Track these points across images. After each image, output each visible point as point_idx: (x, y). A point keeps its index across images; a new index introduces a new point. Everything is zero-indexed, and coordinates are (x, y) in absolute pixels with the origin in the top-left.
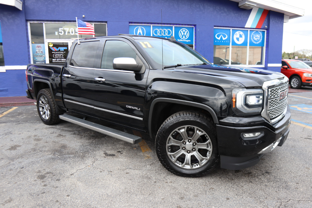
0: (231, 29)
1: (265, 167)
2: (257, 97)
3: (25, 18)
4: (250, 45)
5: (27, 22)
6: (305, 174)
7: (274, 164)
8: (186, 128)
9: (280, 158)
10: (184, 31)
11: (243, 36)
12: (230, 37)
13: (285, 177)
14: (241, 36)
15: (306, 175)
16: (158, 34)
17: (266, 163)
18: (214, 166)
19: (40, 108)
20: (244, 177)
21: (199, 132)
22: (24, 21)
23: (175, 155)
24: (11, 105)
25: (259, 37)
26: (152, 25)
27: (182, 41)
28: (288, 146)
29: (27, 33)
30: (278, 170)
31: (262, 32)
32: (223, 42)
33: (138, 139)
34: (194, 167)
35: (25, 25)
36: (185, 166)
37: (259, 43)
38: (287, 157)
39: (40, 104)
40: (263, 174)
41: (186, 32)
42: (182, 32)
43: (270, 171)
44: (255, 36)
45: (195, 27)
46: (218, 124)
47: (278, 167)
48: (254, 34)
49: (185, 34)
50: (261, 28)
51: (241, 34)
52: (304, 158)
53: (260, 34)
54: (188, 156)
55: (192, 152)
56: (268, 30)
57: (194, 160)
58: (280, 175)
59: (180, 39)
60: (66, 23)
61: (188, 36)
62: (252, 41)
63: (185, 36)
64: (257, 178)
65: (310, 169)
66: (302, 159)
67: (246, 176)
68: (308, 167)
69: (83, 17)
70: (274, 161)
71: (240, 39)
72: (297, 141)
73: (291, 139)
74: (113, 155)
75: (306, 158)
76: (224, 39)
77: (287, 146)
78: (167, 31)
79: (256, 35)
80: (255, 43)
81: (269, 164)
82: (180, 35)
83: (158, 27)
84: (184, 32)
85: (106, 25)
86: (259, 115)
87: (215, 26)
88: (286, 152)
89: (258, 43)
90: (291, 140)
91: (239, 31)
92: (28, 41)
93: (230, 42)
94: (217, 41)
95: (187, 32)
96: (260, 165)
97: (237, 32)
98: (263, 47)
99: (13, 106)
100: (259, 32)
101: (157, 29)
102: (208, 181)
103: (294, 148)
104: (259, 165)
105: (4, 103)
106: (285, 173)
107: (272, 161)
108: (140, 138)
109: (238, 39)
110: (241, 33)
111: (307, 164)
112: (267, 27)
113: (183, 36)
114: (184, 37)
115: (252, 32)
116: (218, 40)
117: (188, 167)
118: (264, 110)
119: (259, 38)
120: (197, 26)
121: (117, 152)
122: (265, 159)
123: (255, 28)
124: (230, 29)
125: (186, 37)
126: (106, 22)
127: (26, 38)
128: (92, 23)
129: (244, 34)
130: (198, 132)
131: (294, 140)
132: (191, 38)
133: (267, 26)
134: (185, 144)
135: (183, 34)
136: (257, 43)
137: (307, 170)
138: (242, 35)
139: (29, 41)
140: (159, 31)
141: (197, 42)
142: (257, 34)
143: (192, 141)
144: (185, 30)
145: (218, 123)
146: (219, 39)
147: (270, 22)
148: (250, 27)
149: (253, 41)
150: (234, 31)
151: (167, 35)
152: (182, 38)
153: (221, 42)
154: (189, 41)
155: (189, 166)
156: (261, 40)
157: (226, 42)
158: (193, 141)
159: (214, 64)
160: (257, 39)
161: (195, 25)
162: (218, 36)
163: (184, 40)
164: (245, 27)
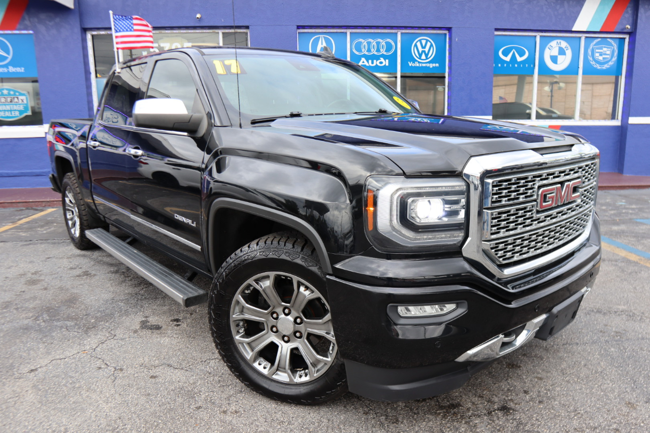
0: (538, 35)
1: (508, 390)
2: (447, 202)
3: (81, 25)
4: (584, 73)
5: (86, 34)
6: (615, 423)
7: (539, 382)
8: (272, 278)
9: (564, 365)
10: (424, 42)
11: (569, 53)
12: (535, 55)
13: (549, 428)
14: (562, 52)
15: (615, 426)
16: (363, 50)
17: (519, 377)
18: (342, 382)
19: (67, 212)
20: (431, 417)
21: (305, 291)
22: (77, 30)
23: (253, 344)
24: (44, 205)
25: (608, 52)
26: (349, 31)
27: (418, 65)
28: (604, 332)
29: (85, 56)
30: (540, 402)
31: (618, 40)
32: (516, 66)
33: (196, 294)
34: (297, 380)
35: (80, 38)
36: (277, 374)
37: (608, 66)
38: (585, 365)
39: (66, 205)
40: (490, 413)
41: (429, 44)
42: (419, 44)
43: (516, 404)
44: (597, 51)
45: (449, 33)
46: (330, 275)
47: (547, 393)
48: (595, 45)
49: (427, 50)
50: (615, 30)
51: (564, 47)
52: (636, 370)
53: (612, 45)
54: (284, 349)
55: (293, 341)
56: (632, 34)
57: (297, 362)
58: (537, 419)
59: (414, 61)
60: (163, 31)
61: (432, 54)
62: (591, 62)
63: (426, 55)
64: (466, 423)
65: (635, 409)
66: (627, 373)
67: (440, 414)
68: (633, 401)
69: (198, 18)
70: (544, 375)
71: (560, 58)
72: (639, 318)
73: (623, 313)
74: (158, 328)
75: (641, 372)
76: (519, 59)
77: (601, 331)
78: (384, 43)
79: (602, 49)
80: (599, 68)
81: (525, 383)
82: (414, 53)
83: (365, 35)
84: (424, 44)
85: (246, 33)
86: (455, 252)
87: (497, 30)
88: (591, 349)
89: (606, 67)
90: (622, 315)
91: (559, 41)
92: (87, 73)
93: (534, 66)
94: (502, 65)
95: (431, 45)
96: (497, 385)
97: (554, 43)
98: (620, 77)
99: (49, 206)
100: (609, 40)
101: (361, 40)
102: (329, 420)
103: (620, 338)
104: (495, 384)
105: (31, 201)
106: (555, 415)
107: (538, 373)
108: (201, 292)
109: (554, 59)
110: (564, 44)
111: (634, 391)
112: (629, 27)
113: (420, 55)
114: (423, 57)
115: (592, 42)
116: (504, 62)
117: (283, 377)
118: (469, 239)
119: (608, 55)
120: (453, 30)
121: (172, 321)
122: (520, 367)
123: (599, 30)
124: (535, 36)
125: (429, 57)
126: (247, 27)
127: (83, 66)
128: (216, 31)
129: (569, 47)
130: (302, 289)
131: (631, 314)
132: (439, 58)
133: (630, 25)
134: (277, 319)
135: (420, 50)
136: (604, 68)
137: (625, 410)
138: (565, 49)
139: (90, 73)
140: (365, 43)
141: (453, 67)
142: (603, 46)
143: (293, 312)
144: (427, 41)
145: (331, 272)
146: (508, 59)
147: (639, 15)
148: (585, 30)
149: (593, 63)
150: (545, 41)
151: (385, 53)
152: (420, 59)
153: (513, 66)
154: (434, 65)
155: (286, 375)
156: (615, 59)
157: (524, 66)
158: (294, 314)
159: (495, 118)
160: (604, 58)
161: (449, 29)
162: (505, 53)
163: (423, 63)
164: (574, 29)
